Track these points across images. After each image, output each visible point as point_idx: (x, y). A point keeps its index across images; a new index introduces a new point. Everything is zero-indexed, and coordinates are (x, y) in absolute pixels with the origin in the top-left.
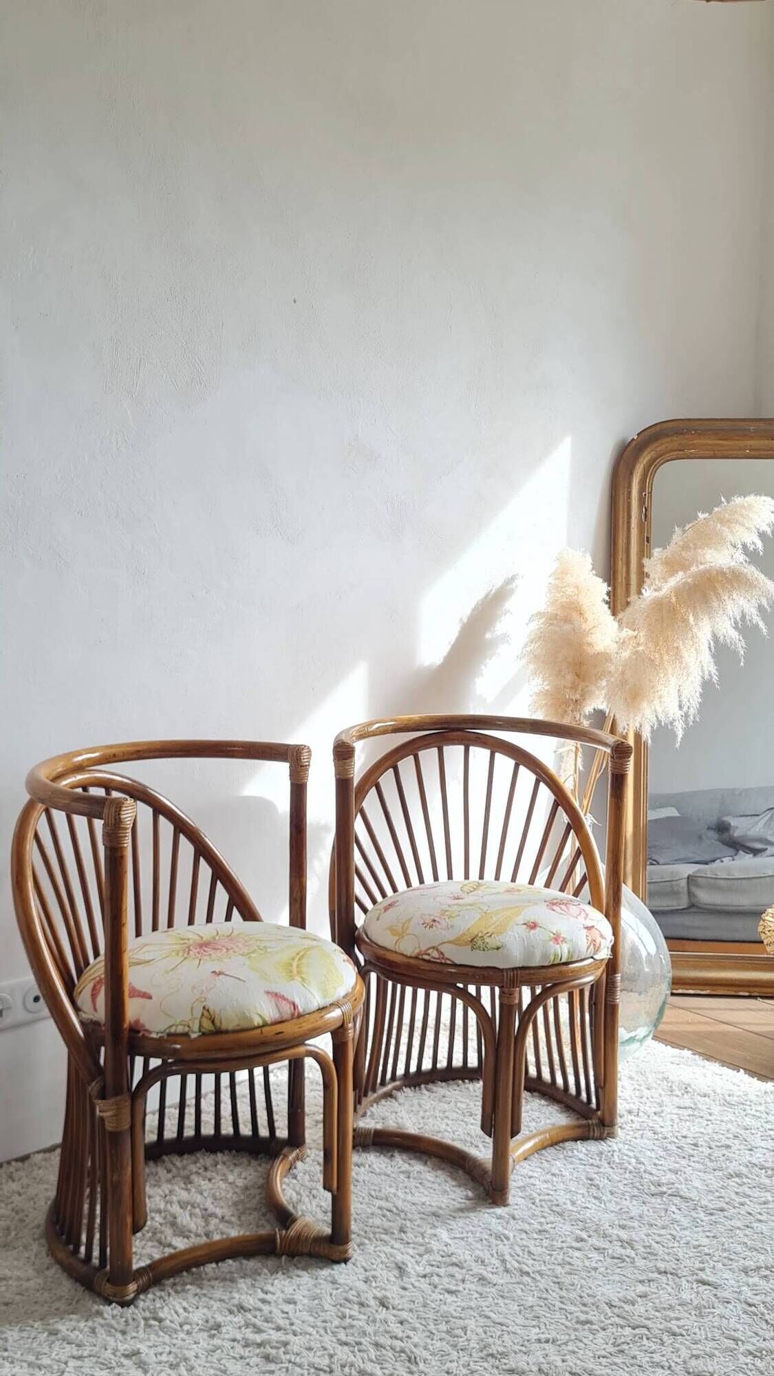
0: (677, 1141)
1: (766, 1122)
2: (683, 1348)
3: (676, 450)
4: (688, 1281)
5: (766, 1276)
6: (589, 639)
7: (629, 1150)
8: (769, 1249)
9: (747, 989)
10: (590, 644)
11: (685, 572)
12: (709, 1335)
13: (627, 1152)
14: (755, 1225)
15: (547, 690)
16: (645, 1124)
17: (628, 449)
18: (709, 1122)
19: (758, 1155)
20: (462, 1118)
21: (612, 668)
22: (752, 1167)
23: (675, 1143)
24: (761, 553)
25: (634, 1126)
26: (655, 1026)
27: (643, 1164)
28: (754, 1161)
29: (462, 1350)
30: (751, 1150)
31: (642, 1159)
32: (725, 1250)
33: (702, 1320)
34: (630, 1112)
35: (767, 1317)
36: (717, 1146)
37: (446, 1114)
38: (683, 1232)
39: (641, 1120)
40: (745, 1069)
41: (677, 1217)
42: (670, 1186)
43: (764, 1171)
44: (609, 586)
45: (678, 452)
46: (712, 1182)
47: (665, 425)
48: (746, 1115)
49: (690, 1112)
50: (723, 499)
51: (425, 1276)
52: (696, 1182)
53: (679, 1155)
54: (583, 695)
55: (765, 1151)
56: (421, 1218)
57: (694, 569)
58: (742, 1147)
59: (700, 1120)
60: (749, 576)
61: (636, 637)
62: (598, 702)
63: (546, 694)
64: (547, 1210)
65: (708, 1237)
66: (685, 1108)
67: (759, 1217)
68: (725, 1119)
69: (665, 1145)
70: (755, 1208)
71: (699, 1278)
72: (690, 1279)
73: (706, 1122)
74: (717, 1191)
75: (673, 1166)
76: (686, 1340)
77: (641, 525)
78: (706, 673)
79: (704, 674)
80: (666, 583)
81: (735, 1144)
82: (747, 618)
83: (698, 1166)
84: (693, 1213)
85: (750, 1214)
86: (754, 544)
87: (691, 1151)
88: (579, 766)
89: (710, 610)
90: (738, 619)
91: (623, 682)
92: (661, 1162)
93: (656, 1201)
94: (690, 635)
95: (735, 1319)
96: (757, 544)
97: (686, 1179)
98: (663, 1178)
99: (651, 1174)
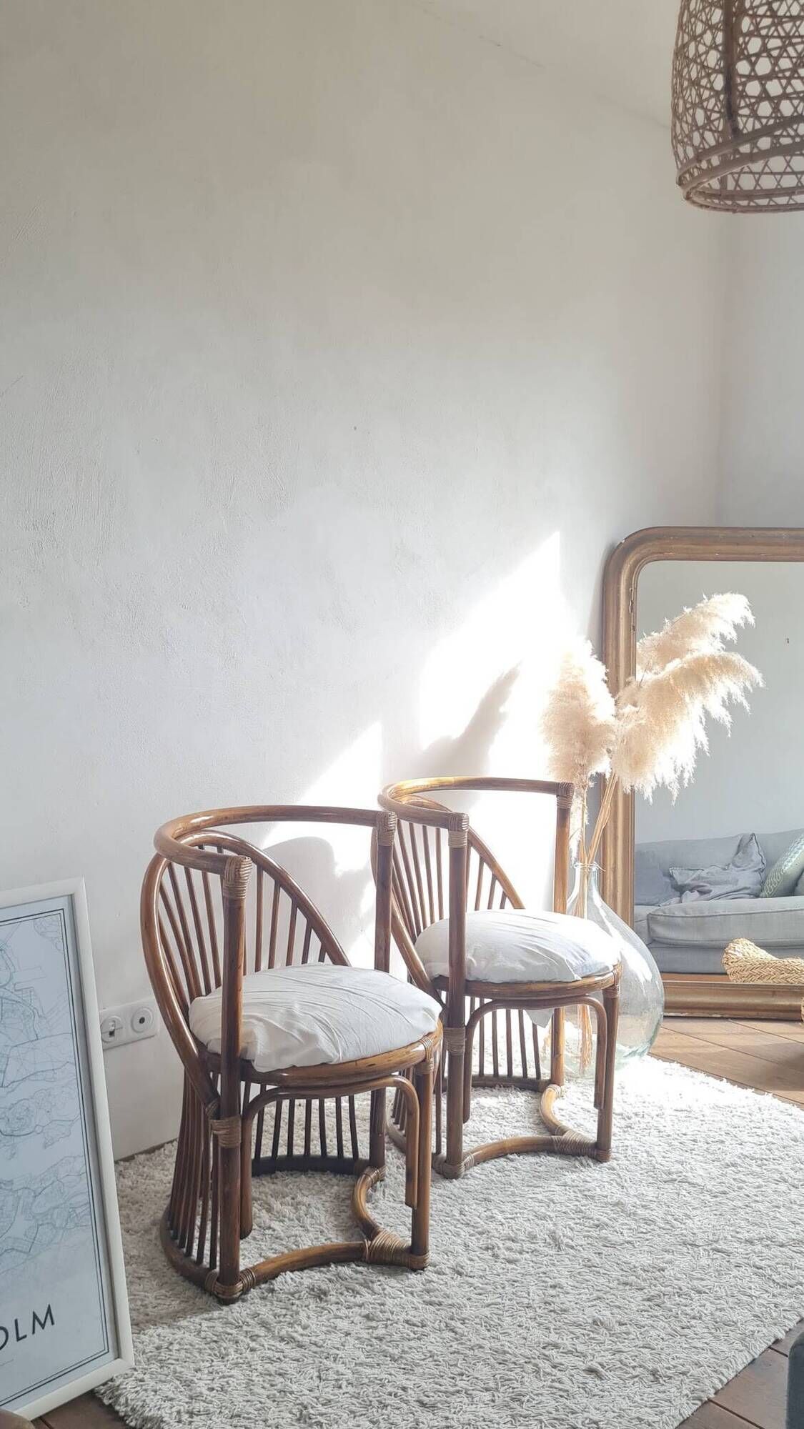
0: (679, 1138)
1: (750, 1122)
2: (708, 1304)
3: (658, 553)
4: (705, 1250)
5: (767, 1246)
6: (592, 713)
8: (767, 1223)
9: (719, 1012)
10: (593, 717)
11: (681, 659)
12: (729, 1293)
13: (638, 1148)
14: (753, 1205)
15: (558, 756)
16: (651, 1125)
17: (617, 551)
18: (703, 1122)
19: (747, 1149)
21: (613, 738)
22: (744, 1158)
23: (677, 1139)
24: (735, 642)
25: (641, 1126)
26: (651, 1041)
27: (654, 1157)
28: (746, 1153)
29: (527, 1307)
30: (741, 1144)
31: (652, 1153)
32: (732, 1225)
35: (774, 1277)
36: (713, 1142)
37: (483, 1117)
38: (695, 1211)
39: (646, 1121)
40: (727, 1079)
41: (689, 1199)
42: (680, 1174)
43: (754, 1161)
44: (607, 668)
45: (659, 555)
46: (712, 1170)
47: (649, 531)
48: (733, 1116)
49: (685, 1114)
50: (705, 597)
52: (700, 1171)
53: (682, 1149)
54: (589, 762)
55: (753, 1145)
56: (476, 1203)
57: (688, 657)
58: (733, 1142)
59: (695, 1120)
61: (637, 712)
62: (603, 765)
63: (557, 759)
65: (715, 1215)
66: (682, 1111)
67: (755, 1198)
68: (715, 1119)
69: (669, 1141)
70: (751, 1191)
71: (713, 1247)
72: (706, 1248)
73: (701, 1122)
74: (718, 1178)
75: (678, 1158)
76: (710, 1296)
77: (628, 616)
78: (699, 743)
79: (697, 744)
80: (663, 669)
81: (728, 1140)
82: (733, 697)
83: (700, 1158)
84: (701, 1196)
85: (748, 1196)
86: (730, 633)
87: (692, 1146)
88: (586, 821)
89: (703, 690)
90: (726, 699)
91: (628, 750)
92: (667, 1156)
93: (669, 1187)
94: (685, 712)
95: (748, 1279)
96: (732, 635)
97: (691, 1169)
98: (672, 1168)
99: (662, 1165)
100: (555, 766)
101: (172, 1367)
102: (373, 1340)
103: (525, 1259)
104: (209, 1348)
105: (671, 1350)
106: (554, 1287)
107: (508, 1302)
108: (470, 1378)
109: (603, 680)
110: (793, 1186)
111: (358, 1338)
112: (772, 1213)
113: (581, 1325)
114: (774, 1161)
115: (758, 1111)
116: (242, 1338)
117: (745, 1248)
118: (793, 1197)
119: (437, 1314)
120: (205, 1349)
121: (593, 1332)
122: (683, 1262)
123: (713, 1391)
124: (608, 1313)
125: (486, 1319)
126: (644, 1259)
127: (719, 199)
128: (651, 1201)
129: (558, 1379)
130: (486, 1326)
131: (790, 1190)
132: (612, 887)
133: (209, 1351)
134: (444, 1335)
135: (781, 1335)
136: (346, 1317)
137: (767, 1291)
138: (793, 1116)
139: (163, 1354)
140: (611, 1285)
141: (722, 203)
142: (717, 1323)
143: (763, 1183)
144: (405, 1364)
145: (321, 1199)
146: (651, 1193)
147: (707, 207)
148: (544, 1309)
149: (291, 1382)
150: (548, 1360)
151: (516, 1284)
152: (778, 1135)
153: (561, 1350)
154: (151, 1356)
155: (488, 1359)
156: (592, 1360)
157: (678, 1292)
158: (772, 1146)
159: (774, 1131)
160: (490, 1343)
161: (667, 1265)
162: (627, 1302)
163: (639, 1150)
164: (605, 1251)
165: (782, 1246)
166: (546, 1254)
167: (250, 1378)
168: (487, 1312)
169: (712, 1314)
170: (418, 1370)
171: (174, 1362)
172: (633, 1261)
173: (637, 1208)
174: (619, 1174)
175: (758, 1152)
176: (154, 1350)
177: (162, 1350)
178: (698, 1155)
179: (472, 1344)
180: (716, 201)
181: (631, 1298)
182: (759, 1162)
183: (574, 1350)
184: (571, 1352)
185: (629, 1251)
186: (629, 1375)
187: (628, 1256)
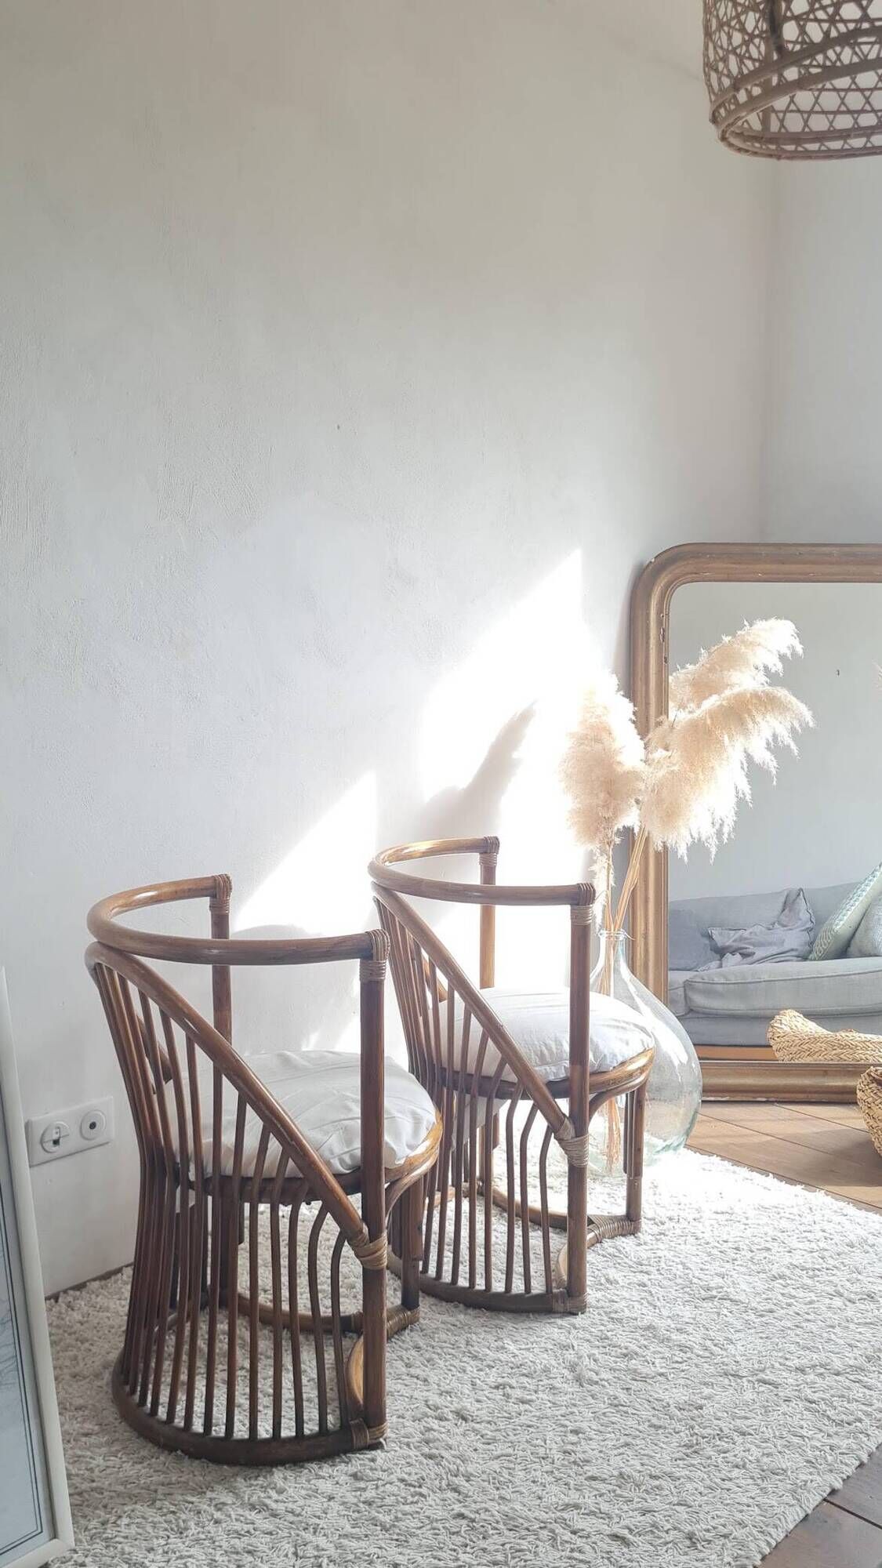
0: (718, 1245)
1: (800, 1225)
2: (753, 1448)
3: (691, 573)
4: (749, 1381)
5: (821, 1374)
6: (619, 758)
7: (675, 1256)
8: (820, 1347)
9: (764, 1095)
10: (619, 763)
11: (720, 695)
12: (777, 1434)
13: (672, 1259)
14: (804, 1325)
15: (580, 809)
16: (687, 1231)
17: (646, 572)
18: (747, 1227)
19: (797, 1257)
21: (642, 786)
22: (794, 1269)
23: (717, 1247)
24: (782, 675)
26: (688, 1133)
27: (691, 1269)
28: (795, 1263)
29: (543, 1458)
30: (790, 1252)
31: (689, 1265)
32: (780, 1350)
34: (671, 1219)
35: (828, 1412)
36: (758, 1249)
38: (738, 1334)
39: (682, 1226)
40: (773, 1173)
41: (730, 1320)
42: (721, 1290)
43: (805, 1272)
44: (635, 706)
45: (694, 575)
46: (758, 1284)
47: (682, 548)
48: (781, 1218)
49: (727, 1216)
50: (746, 623)
51: (497, 1387)
52: (744, 1286)
53: (723, 1260)
55: (804, 1253)
57: (728, 693)
58: (781, 1249)
59: (737, 1224)
60: (783, 698)
61: (669, 757)
62: (626, 819)
63: (579, 812)
64: (606, 1318)
65: (761, 1338)
66: (723, 1213)
67: (807, 1317)
68: (761, 1222)
69: (708, 1250)
70: (803, 1309)
71: (758, 1377)
72: (750, 1378)
73: (744, 1227)
74: (764, 1293)
75: (720, 1270)
76: (756, 1439)
77: (659, 646)
78: (740, 792)
79: (737, 793)
80: (699, 706)
81: (775, 1247)
82: (779, 739)
83: (743, 1269)
84: (744, 1315)
85: (798, 1314)
86: (775, 665)
87: (734, 1255)
88: (612, 882)
89: (746, 732)
90: (771, 740)
91: (659, 801)
92: (706, 1268)
93: (707, 1305)
94: (725, 755)
95: (799, 1416)
96: (777, 666)
97: (733, 1283)
98: (712, 1282)
99: (700, 1279)
100: (576, 820)
101: (119, 1546)
102: (361, 1505)
103: (542, 1399)
104: (166, 1522)
105: (711, 1507)
106: (576, 1432)
107: (521, 1453)
108: (474, 1549)
109: (631, 720)
110: (850, 1301)
111: (344, 1503)
112: (825, 1335)
113: (606, 1480)
114: (828, 1271)
115: (809, 1211)
116: (205, 1507)
117: (795, 1377)
118: (850, 1313)
120: (160, 1523)
121: (619, 1488)
122: (725, 1397)
123: (759, 1557)
124: (636, 1464)
125: (495, 1475)
126: (681, 1395)
127: (760, 143)
128: (687, 1323)
129: (578, 1548)
130: (494, 1483)
131: (846, 1306)
132: (642, 957)
133: (166, 1525)
134: (445, 1496)
135: (838, 1485)
136: (330, 1477)
137: (821, 1431)
138: (848, 1217)
139: (109, 1531)
140: (640, 1428)
141: (764, 147)
142: (763, 1471)
143: (815, 1299)
144: (398, 1534)
146: (687, 1313)
147: (747, 151)
148: (563, 1460)
149: (262, 1561)
150: (567, 1525)
151: (531, 1430)
152: (831, 1239)
153: (583, 1511)
154: (95, 1534)
156: (618, 1523)
157: (718, 1435)
158: (825, 1253)
159: (828, 1235)
160: (499, 1504)
161: (706, 1401)
163: (673, 1261)
164: (635, 1386)
165: (838, 1374)
166: (565, 1392)
167: (213, 1558)
168: (495, 1465)
169: (758, 1461)
170: (413, 1541)
171: (122, 1540)
172: (666, 1396)
173: (671, 1332)
174: (650, 1292)
175: (809, 1261)
176: (98, 1525)
177: (109, 1525)
178: (742, 1265)
179: (478, 1507)
180: (757, 145)
181: (664, 1443)
182: (811, 1273)
183: (598, 1511)
184: (593, 1513)
185: (661, 1386)
186: (662, 1540)
187: (661, 1392)
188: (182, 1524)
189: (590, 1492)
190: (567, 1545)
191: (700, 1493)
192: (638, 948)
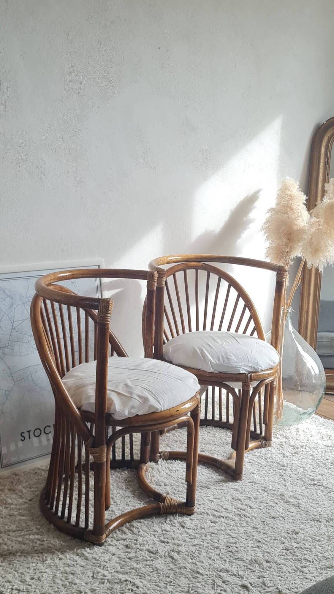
0: (323, 461)
4: (324, 524)
6: (295, 222)
10: (296, 224)
13: (299, 465)
15: (274, 246)
16: (309, 453)
17: (321, 129)
20: (222, 445)
21: (306, 237)
23: (322, 462)
25: (303, 453)
26: (317, 408)
27: (307, 471)
29: (216, 548)
33: (330, 542)
34: (302, 447)
38: (323, 502)
39: (307, 451)
42: (319, 481)
44: (307, 196)
49: (330, 448)
53: (324, 468)
54: (291, 250)
61: (318, 222)
62: (298, 253)
66: (328, 446)
69: (318, 463)
72: (325, 523)
75: (321, 472)
77: (325, 168)
84: (329, 494)
87: (330, 466)
91: (312, 244)
92: (315, 470)
93: (312, 488)
97: (327, 479)
98: (315, 477)
99: (310, 475)
100: (272, 252)
103: (221, 522)
105: (292, 579)
107: (206, 544)
108: (175, 584)
113: (244, 560)
119: (165, 548)
121: (250, 565)
122: (311, 530)
124: (261, 555)
125: (191, 553)
126: (290, 526)
128: (300, 495)
129: (224, 589)
130: (190, 557)
132: (305, 321)
134: (166, 560)
145: (117, 480)
146: (300, 490)
148: (226, 550)
149: (77, 578)
150: (221, 578)
151: (213, 535)
153: (230, 573)
155: (188, 575)
156: (246, 581)
160: (191, 566)
161: (301, 531)
162: (274, 550)
163: (299, 466)
166: (233, 520)
167: (55, 574)
172: (281, 527)
173: (291, 498)
174: (284, 479)
179: (181, 566)
181: (276, 547)
183: (237, 574)
184: (235, 575)
185: (280, 522)
186: (265, 591)
187: (279, 524)
188: (44, 558)
189: (235, 565)
190: (219, 588)
191: (289, 572)
192: (303, 318)
